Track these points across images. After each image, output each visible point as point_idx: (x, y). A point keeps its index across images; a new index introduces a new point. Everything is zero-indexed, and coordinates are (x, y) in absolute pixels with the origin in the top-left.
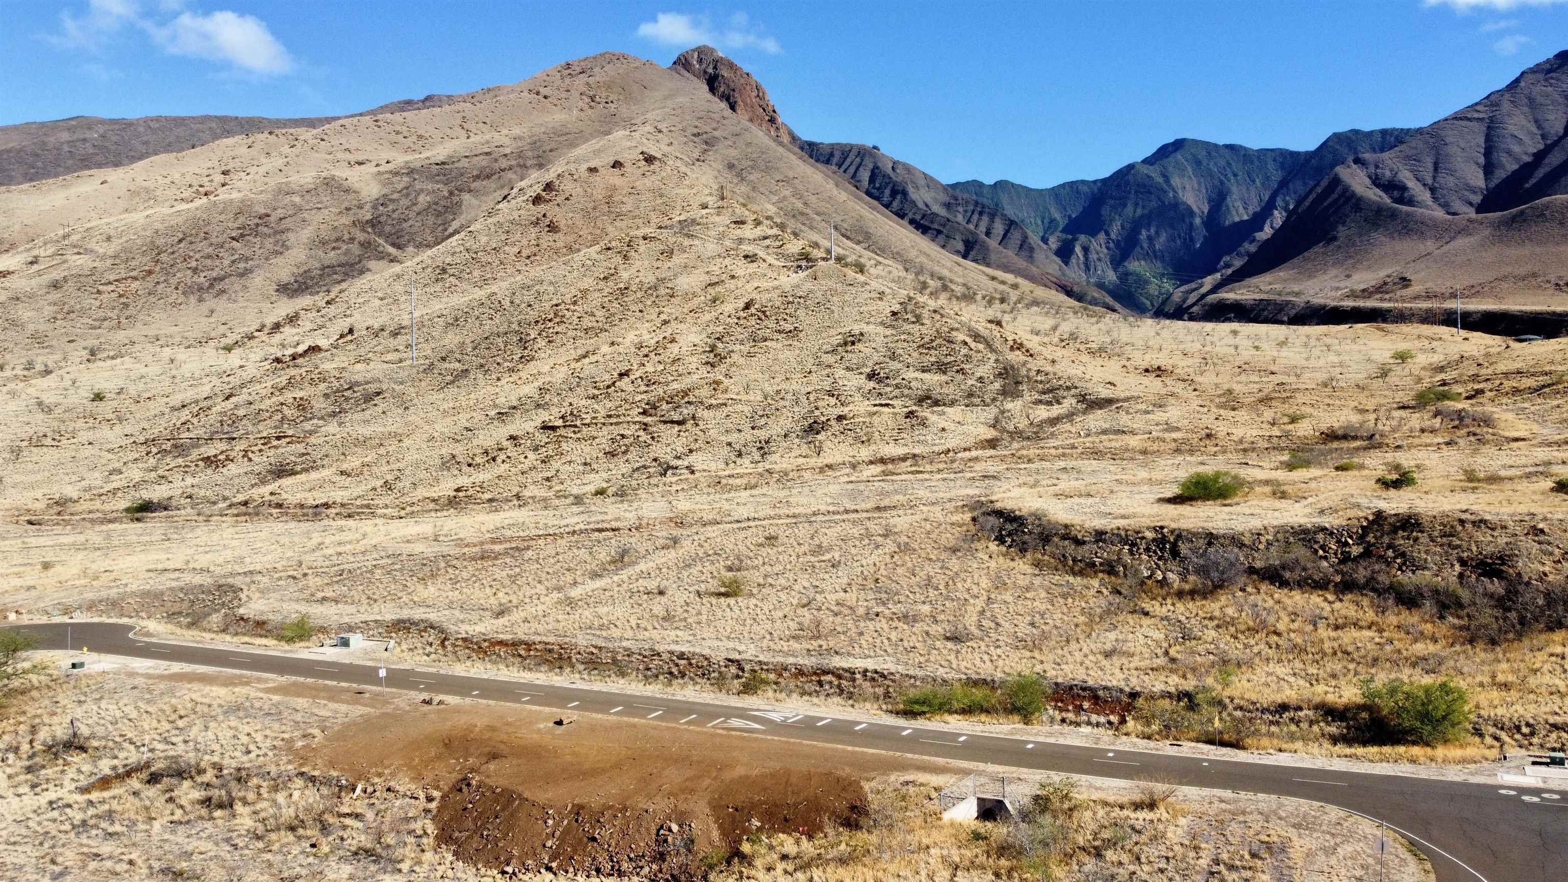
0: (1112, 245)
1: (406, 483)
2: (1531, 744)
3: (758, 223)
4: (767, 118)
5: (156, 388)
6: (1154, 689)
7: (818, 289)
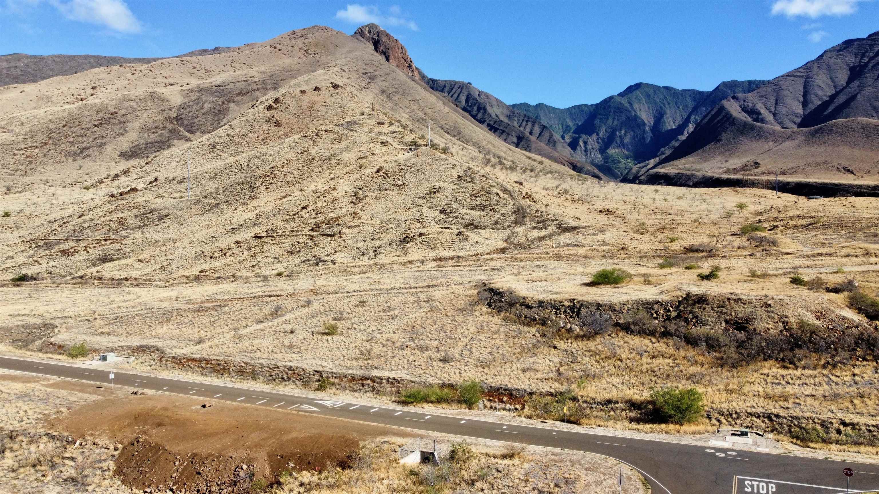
0: (600, 141)
1: (174, 266)
2: (736, 424)
3: (391, 124)
4: (407, 65)
5: (41, 210)
6: (543, 391)
7: (419, 162)
